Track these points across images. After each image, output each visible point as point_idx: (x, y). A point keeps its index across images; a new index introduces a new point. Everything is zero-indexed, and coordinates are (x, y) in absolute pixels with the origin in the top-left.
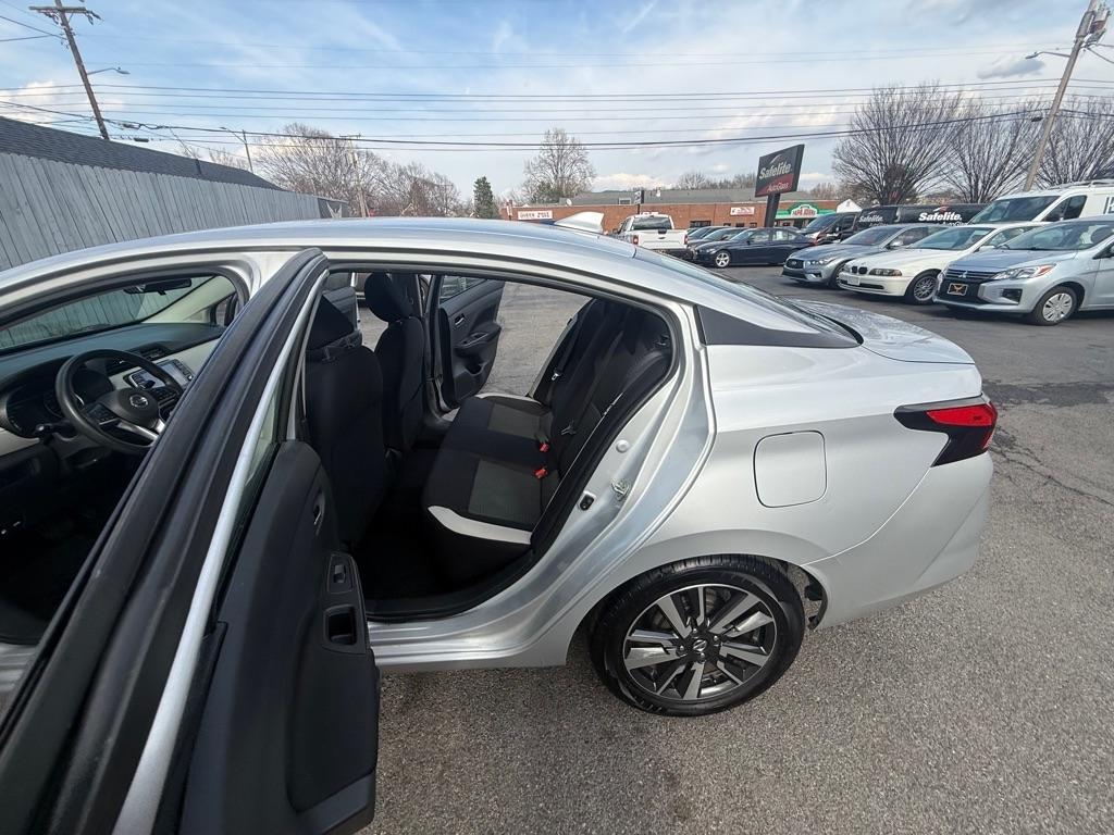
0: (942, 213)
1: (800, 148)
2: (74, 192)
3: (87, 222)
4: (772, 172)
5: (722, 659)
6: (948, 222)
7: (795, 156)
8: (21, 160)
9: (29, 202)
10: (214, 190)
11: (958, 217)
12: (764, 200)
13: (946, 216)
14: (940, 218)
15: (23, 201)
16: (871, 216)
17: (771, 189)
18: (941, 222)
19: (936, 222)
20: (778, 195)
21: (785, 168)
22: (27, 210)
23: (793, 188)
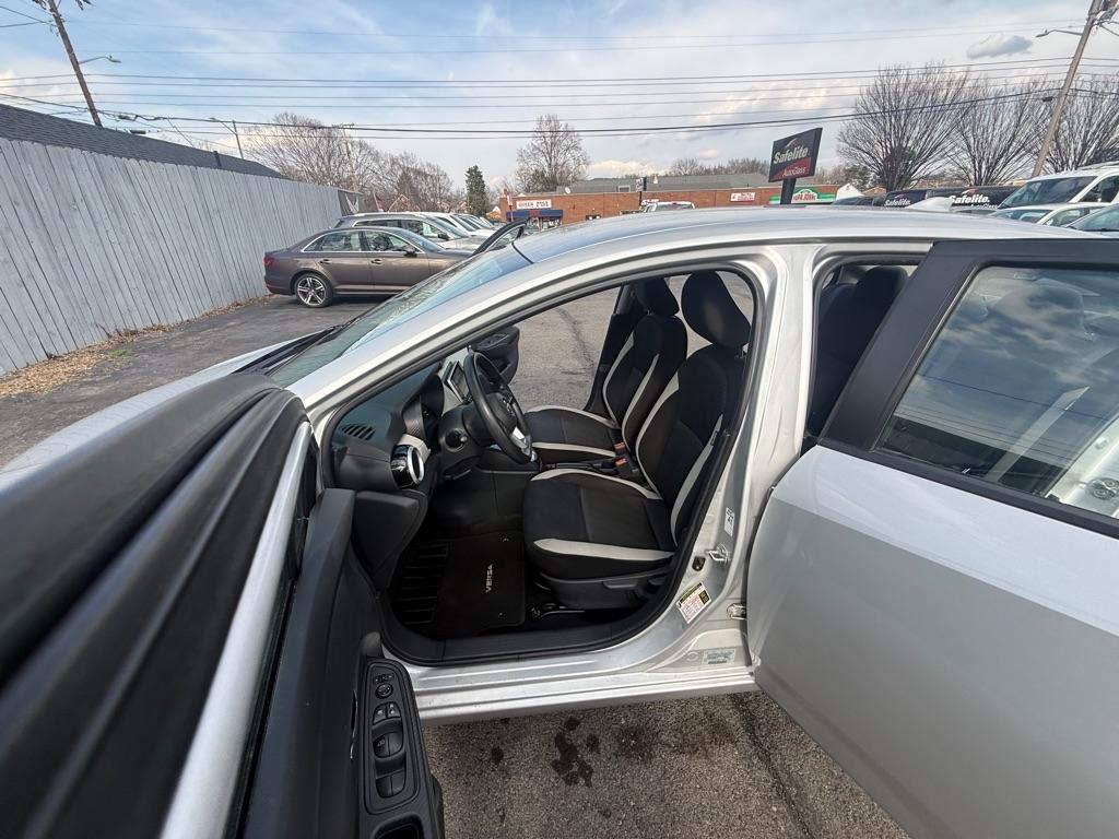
0: (970, 195)
1: (818, 132)
2: (124, 188)
3: (137, 218)
4: (788, 156)
6: (976, 204)
7: (812, 139)
8: (75, 153)
9: (84, 198)
10: (247, 182)
11: (986, 199)
12: (779, 185)
13: (975, 199)
14: (968, 200)
15: (78, 197)
16: (898, 199)
17: (786, 174)
18: (970, 204)
19: (965, 204)
20: (793, 180)
21: (802, 152)
22: (83, 208)
23: (811, 172)
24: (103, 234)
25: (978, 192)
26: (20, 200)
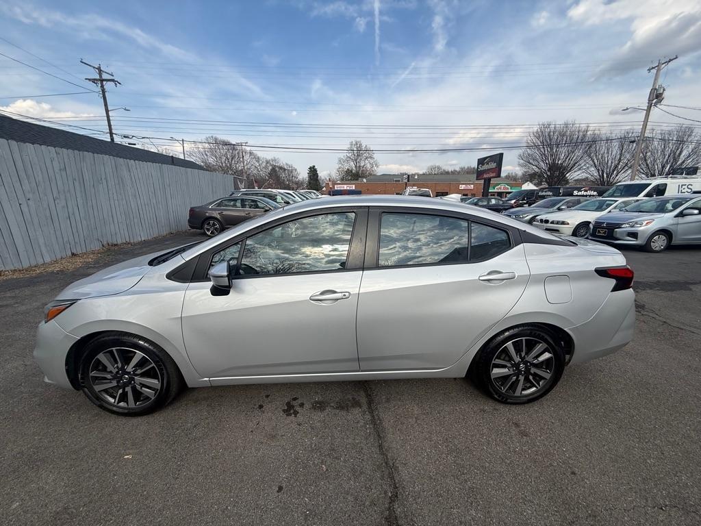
0: (586, 191)
1: (501, 155)
2: (125, 173)
3: (129, 188)
4: (486, 167)
5: (531, 374)
6: (590, 196)
7: (498, 159)
8: (106, 157)
9: (106, 179)
11: (595, 193)
12: (482, 182)
13: (589, 193)
14: (585, 193)
15: (103, 177)
16: (546, 192)
17: (485, 176)
18: (586, 196)
19: (583, 196)
20: (489, 179)
21: (493, 165)
22: (105, 182)
23: (499, 175)
24: (111, 195)
25: (591, 189)
26: (77, 179)
